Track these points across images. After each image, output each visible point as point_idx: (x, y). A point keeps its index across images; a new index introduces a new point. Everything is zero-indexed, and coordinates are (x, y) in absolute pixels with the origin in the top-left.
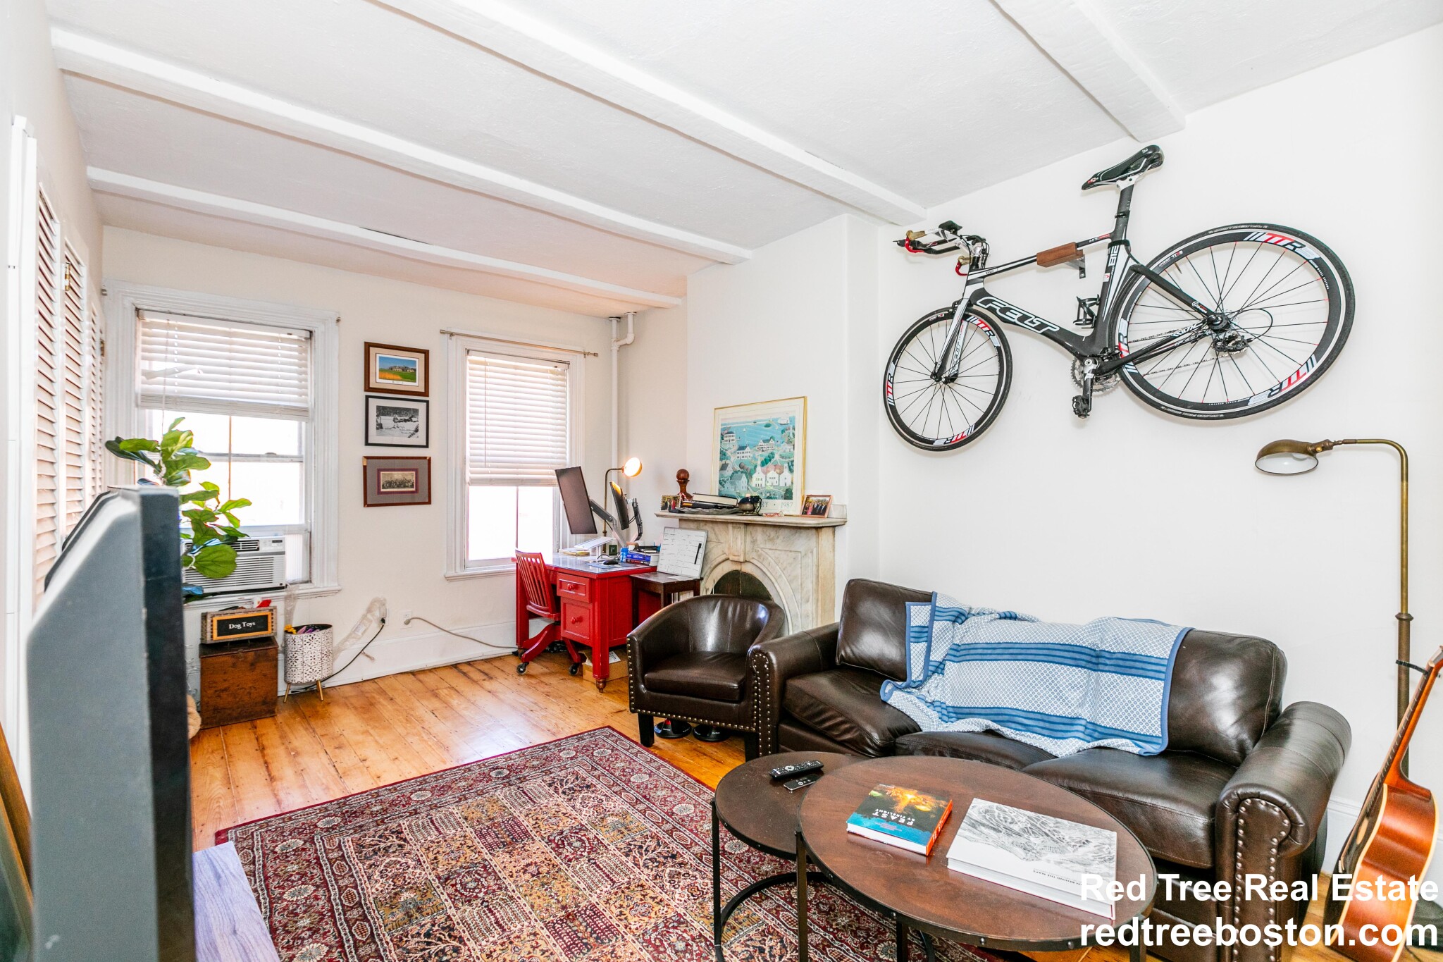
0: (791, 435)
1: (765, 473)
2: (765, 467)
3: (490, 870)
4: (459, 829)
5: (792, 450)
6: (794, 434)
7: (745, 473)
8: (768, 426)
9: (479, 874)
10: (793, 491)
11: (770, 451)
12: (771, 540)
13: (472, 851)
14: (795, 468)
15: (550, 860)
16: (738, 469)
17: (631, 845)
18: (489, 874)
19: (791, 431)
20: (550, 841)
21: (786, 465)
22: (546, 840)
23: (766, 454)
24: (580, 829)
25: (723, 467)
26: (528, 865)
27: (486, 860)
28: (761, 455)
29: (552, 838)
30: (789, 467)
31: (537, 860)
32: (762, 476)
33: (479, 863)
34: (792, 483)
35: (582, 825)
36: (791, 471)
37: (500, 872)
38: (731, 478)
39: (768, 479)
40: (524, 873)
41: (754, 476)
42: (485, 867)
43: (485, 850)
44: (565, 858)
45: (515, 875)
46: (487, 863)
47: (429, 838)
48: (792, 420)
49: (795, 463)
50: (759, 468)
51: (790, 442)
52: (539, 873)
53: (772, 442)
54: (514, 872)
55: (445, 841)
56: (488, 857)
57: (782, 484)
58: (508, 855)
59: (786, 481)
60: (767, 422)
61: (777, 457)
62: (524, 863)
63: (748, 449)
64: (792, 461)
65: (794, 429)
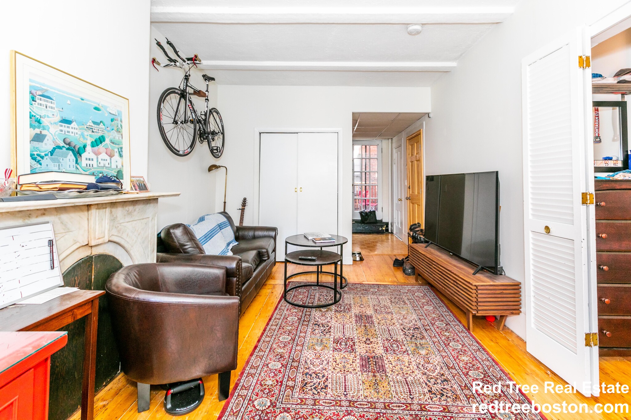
0: (120, 126)
1: (97, 154)
2: (96, 148)
3: (385, 348)
4: (394, 377)
5: (121, 138)
6: (121, 126)
7: (72, 150)
8: (96, 109)
9: (390, 348)
10: (124, 173)
11: (100, 134)
12: (129, 213)
13: (390, 361)
14: (124, 154)
15: (359, 342)
16: (62, 144)
17: (324, 334)
18: (386, 347)
19: (119, 123)
20: (353, 350)
21: (116, 150)
22: (355, 351)
23: (97, 136)
24: (336, 349)
25: (38, 138)
26: (368, 344)
27: (385, 353)
28: (91, 136)
29: (352, 351)
30: (119, 152)
31: (364, 345)
32: (92, 156)
33: (389, 353)
34: (123, 166)
35: (333, 351)
36: (121, 156)
37: (381, 346)
38: (52, 153)
39: (100, 160)
40: (372, 342)
41: (84, 155)
42: (387, 351)
43: (385, 358)
44: (353, 340)
45: (376, 343)
46: (386, 352)
47: (412, 378)
48: (120, 113)
49: (123, 150)
50: (89, 148)
51: (118, 131)
52: (367, 339)
53: (101, 126)
54: (376, 344)
55: (403, 373)
56: (384, 355)
57: (114, 166)
58: (375, 352)
59: (117, 164)
60: (97, 106)
61: (107, 141)
62: (370, 346)
63: (74, 125)
64: (121, 148)
65: (121, 121)
